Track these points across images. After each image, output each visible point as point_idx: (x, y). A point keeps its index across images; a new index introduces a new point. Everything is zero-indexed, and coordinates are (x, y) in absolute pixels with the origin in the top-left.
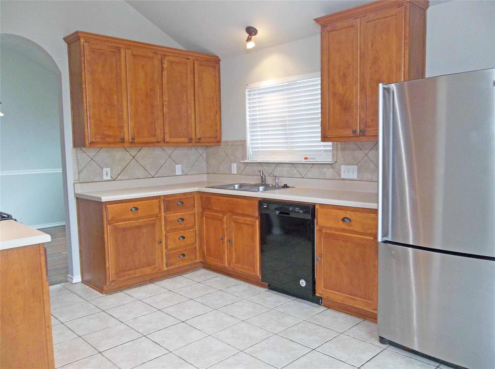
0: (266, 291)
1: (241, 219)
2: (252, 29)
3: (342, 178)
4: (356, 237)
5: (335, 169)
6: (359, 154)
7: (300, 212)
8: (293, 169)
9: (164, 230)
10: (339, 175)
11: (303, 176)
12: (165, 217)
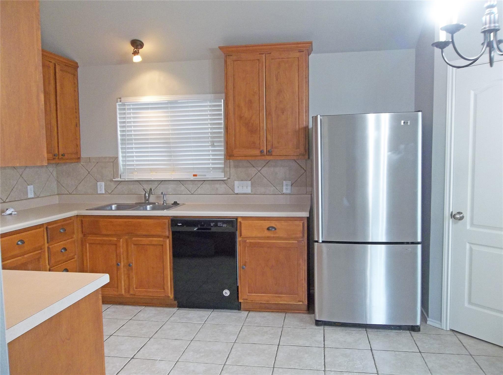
0: (177, 310)
1: (145, 240)
2: (138, 42)
3: (235, 193)
4: (281, 243)
5: (228, 184)
6: (253, 171)
7: (223, 226)
8: (180, 186)
9: (48, 265)
10: (233, 190)
11: (193, 193)
12: (48, 247)
